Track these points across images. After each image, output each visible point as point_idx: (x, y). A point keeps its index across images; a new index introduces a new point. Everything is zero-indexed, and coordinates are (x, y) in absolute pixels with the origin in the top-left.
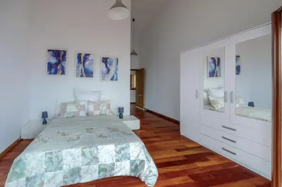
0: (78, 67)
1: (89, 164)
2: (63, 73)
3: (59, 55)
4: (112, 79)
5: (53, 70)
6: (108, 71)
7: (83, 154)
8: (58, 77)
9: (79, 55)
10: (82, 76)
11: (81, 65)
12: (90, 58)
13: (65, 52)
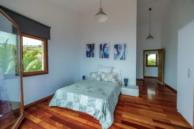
0: (100, 52)
1: (75, 102)
2: (93, 56)
3: (91, 47)
4: (121, 59)
5: (89, 55)
6: (119, 53)
7: (74, 97)
8: (91, 58)
9: (101, 45)
10: (102, 58)
11: (102, 51)
12: (107, 46)
13: (94, 44)
